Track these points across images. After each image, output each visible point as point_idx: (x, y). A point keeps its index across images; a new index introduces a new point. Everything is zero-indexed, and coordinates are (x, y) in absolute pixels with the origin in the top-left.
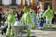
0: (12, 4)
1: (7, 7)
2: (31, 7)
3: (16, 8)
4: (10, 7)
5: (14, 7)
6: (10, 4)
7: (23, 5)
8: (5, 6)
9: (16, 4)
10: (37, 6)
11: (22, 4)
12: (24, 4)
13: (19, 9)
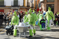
0: (14, 5)
1: (9, 8)
2: (33, 8)
3: (18, 9)
4: (12, 8)
5: (16, 8)
6: (12, 5)
7: (25, 7)
8: (7, 7)
9: (18, 5)
10: (39, 7)
11: (24, 5)
12: (26, 5)
13: (21, 10)
